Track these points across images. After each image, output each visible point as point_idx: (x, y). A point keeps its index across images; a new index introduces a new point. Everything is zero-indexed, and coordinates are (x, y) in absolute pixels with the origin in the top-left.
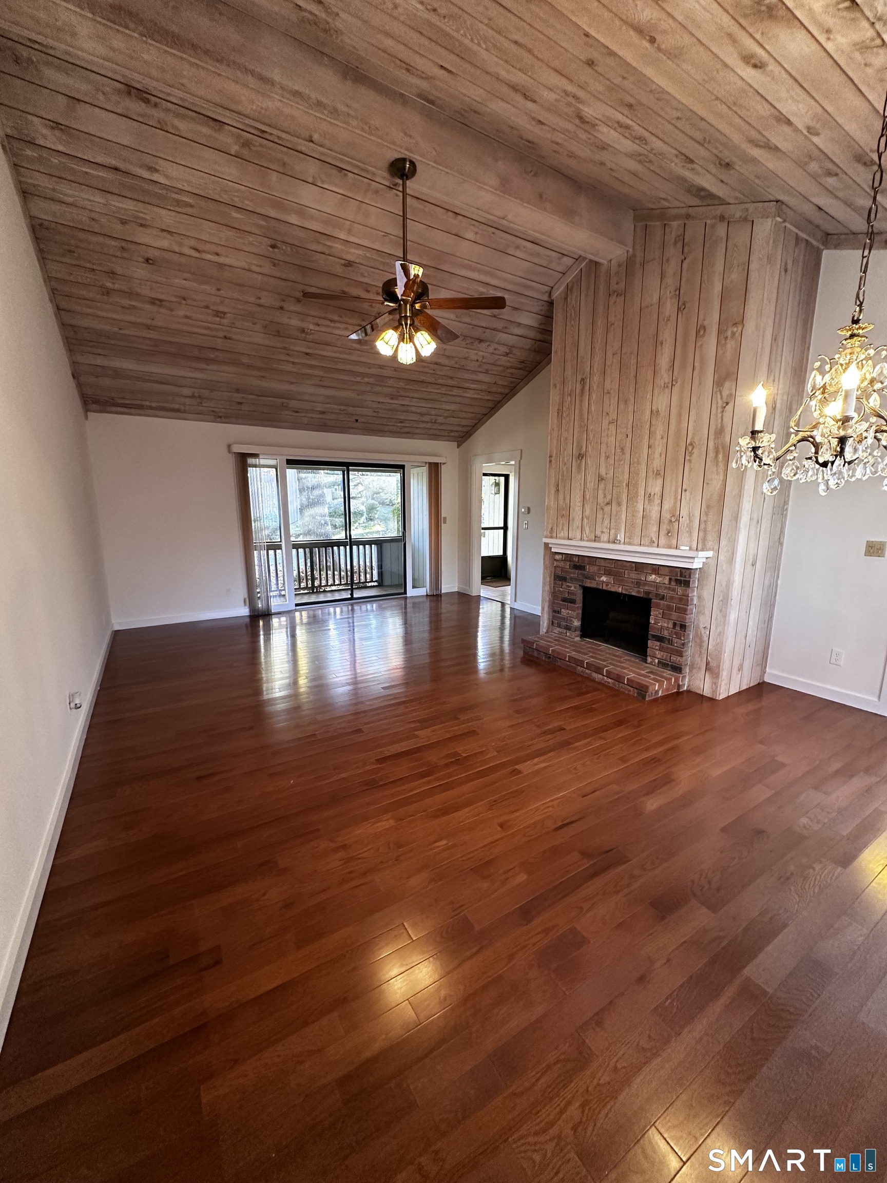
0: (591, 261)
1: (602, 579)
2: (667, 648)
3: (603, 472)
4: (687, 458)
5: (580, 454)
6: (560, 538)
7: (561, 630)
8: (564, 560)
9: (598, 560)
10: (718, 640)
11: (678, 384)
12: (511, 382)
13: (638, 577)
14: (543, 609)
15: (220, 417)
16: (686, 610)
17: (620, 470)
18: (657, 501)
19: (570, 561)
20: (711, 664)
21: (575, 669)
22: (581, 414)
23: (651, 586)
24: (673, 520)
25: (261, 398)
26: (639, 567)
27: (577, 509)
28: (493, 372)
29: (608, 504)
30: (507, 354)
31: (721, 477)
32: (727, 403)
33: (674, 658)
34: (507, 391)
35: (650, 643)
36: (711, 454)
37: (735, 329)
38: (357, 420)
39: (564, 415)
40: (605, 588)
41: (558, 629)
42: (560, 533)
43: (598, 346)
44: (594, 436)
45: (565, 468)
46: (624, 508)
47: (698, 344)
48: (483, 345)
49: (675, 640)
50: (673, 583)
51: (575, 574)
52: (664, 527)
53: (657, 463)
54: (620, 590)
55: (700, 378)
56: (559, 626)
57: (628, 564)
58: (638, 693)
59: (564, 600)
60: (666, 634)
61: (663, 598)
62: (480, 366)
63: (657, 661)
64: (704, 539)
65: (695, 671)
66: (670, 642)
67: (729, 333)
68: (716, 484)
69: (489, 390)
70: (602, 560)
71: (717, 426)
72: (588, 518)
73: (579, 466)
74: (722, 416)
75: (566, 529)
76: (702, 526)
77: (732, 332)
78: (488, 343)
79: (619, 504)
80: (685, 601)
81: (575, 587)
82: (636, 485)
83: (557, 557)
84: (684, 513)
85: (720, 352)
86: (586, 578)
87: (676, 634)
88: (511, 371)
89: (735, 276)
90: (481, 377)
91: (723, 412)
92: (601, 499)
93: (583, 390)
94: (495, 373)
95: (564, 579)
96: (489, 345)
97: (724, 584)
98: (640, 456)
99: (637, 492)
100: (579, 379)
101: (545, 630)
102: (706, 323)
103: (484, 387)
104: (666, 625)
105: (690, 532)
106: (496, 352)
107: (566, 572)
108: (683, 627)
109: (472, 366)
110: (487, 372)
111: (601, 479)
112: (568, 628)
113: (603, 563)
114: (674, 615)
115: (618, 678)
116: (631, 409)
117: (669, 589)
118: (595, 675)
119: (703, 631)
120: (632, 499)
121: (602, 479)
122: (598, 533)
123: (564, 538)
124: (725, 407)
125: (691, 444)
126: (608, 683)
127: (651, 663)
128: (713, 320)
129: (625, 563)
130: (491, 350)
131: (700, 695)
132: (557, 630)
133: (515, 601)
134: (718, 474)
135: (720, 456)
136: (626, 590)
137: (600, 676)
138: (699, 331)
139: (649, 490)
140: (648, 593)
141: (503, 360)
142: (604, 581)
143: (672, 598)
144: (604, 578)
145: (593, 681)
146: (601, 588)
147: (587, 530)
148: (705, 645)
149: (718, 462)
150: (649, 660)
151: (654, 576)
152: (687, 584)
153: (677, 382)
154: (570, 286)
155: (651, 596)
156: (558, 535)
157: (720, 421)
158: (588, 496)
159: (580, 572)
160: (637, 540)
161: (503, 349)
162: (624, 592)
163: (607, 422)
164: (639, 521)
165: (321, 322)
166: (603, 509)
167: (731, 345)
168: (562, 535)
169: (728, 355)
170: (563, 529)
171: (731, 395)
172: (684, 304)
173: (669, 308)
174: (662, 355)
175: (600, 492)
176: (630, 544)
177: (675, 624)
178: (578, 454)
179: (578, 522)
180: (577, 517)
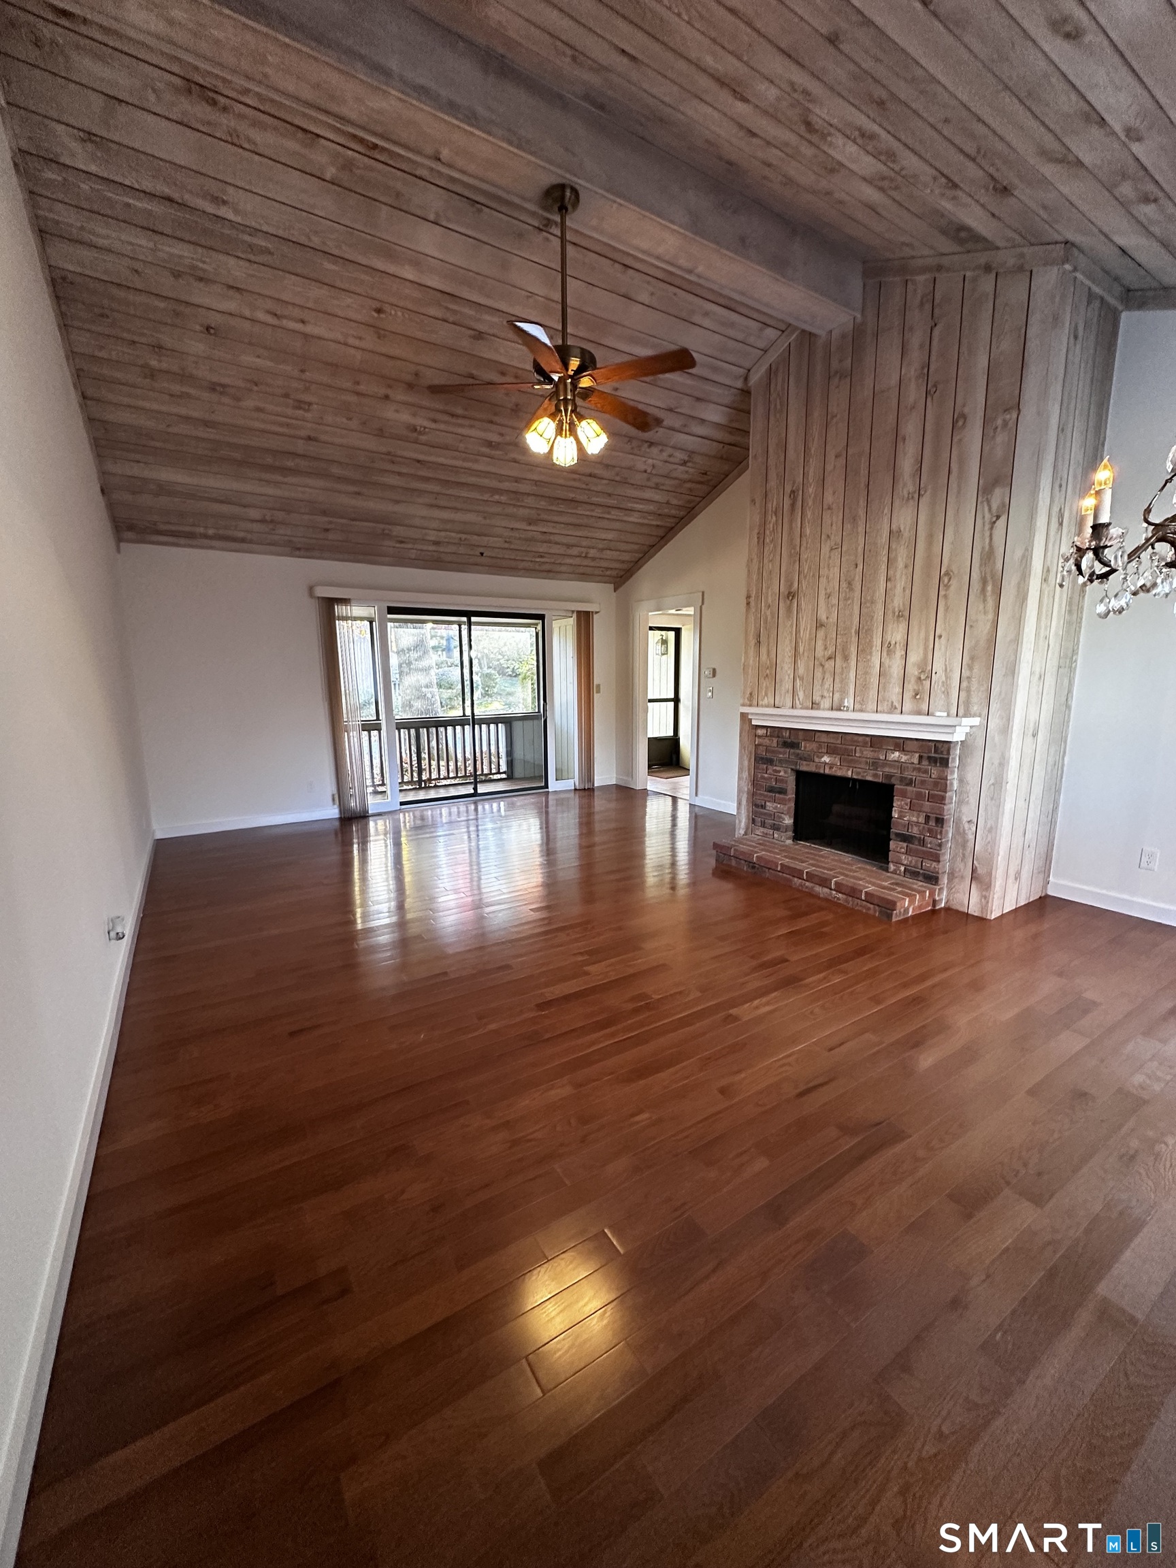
0: (803, 331)
1: (823, 759)
2: (917, 850)
3: (823, 616)
4: (942, 593)
5: (789, 593)
6: (762, 706)
7: (765, 830)
8: (771, 736)
9: (818, 734)
10: (989, 839)
11: (928, 493)
12: (689, 502)
13: (876, 755)
14: (739, 804)
15: (299, 549)
16: (943, 798)
17: (847, 612)
18: (899, 653)
19: (778, 737)
20: (980, 871)
21: (790, 881)
22: (791, 540)
23: (891, 766)
24: (923, 677)
25: (354, 523)
26: (876, 742)
27: (786, 667)
28: (664, 488)
29: (830, 658)
30: (684, 463)
31: (990, 616)
32: (998, 517)
33: (927, 864)
34: (682, 513)
35: (892, 845)
36: (976, 586)
37: (1008, 416)
38: (482, 554)
39: (767, 540)
40: (827, 771)
41: (762, 829)
42: (762, 700)
43: (814, 447)
44: (810, 568)
45: (768, 613)
46: (853, 663)
47: (955, 440)
48: (655, 451)
49: (928, 840)
50: (925, 762)
51: (784, 754)
52: (911, 687)
53: (898, 602)
54: (849, 774)
55: (959, 486)
56: (763, 825)
57: (861, 739)
58: (880, 912)
59: (771, 790)
60: (915, 831)
61: (910, 783)
62: (648, 480)
63: (902, 868)
64: (968, 703)
65: (956, 880)
66: (922, 842)
67: (999, 422)
68: (983, 628)
69: (660, 512)
70: (824, 735)
71: (983, 548)
72: (802, 679)
73: (789, 609)
74: (991, 535)
75: (771, 695)
76: (964, 684)
77: (1004, 420)
78: (660, 447)
79: (846, 658)
80: (942, 785)
81: (785, 772)
82: (869, 631)
83: (760, 732)
84: (938, 666)
85: (986, 448)
86: (801, 759)
87: (930, 831)
88: (688, 485)
89: (1007, 345)
90: (648, 494)
91: (991, 528)
92: (820, 652)
93: (793, 505)
94: (668, 488)
95: (770, 762)
96: (661, 451)
97: (996, 762)
98: (874, 592)
99: (871, 641)
100: (788, 489)
101: (742, 832)
102: (966, 410)
103: (651, 508)
104: (914, 819)
105: (947, 693)
106: (671, 460)
107: (773, 752)
108: (940, 821)
109: (638, 478)
110: (657, 487)
111: (820, 625)
112: (776, 828)
113: (824, 738)
114: (927, 805)
115: (853, 892)
116: (861, 529)
117: (919, 770)
118: (818, 889)
119: (966, 826)
120: (864, 651)
121: (822, 625)
122: (817, 698)
123: (767, 706)
124: (995, 522)
125: (947, 574)
126: (838, 899)
127: (894, 872)
128: (976, 404)
129: (856, 738)
130: (665, 455)
131: (963, 913)
132: (759, 831)
133: (696, 795)
134: (985, 613)
135: (989, 588)
136: (858, 773)
137: (826, 890)
138: (957, 421)
139: (888, 638)
140: (889, 777)
141: (680, 472)
142: (827, 763)
143: (923, 782)
144: (826, 759)
145: (817, 897)
146: (822, 771)
147: (801, 694)
148: (971, 844)
149: (985, 596)
150: (892, 867)
151: (897, 754)
152: (945, 763)
153: (925, 492)
154: (774, 367)
155: (893, 781)
156: (760, 703)
157: (987, 541)
158: (801, 650)
159: (792, 751)
160: (872, 705)
161: (680, 456)
162: (855, 777)
163: (828, 549)
164: (874, 680)
165: (439, 416)
166: (823, 666)
167: (1001, 438)
168: (766, 701)
169: (999, 452)
170: (766, 694)
171: (1004, 505)
172: (935, 386)
173: (914, 393)
174: (905, 454)
175: (820, 643)
176: (861, 711)
177: (927, 818)
178: (786, 593)
179: (788, 685)
180: (787, 677)
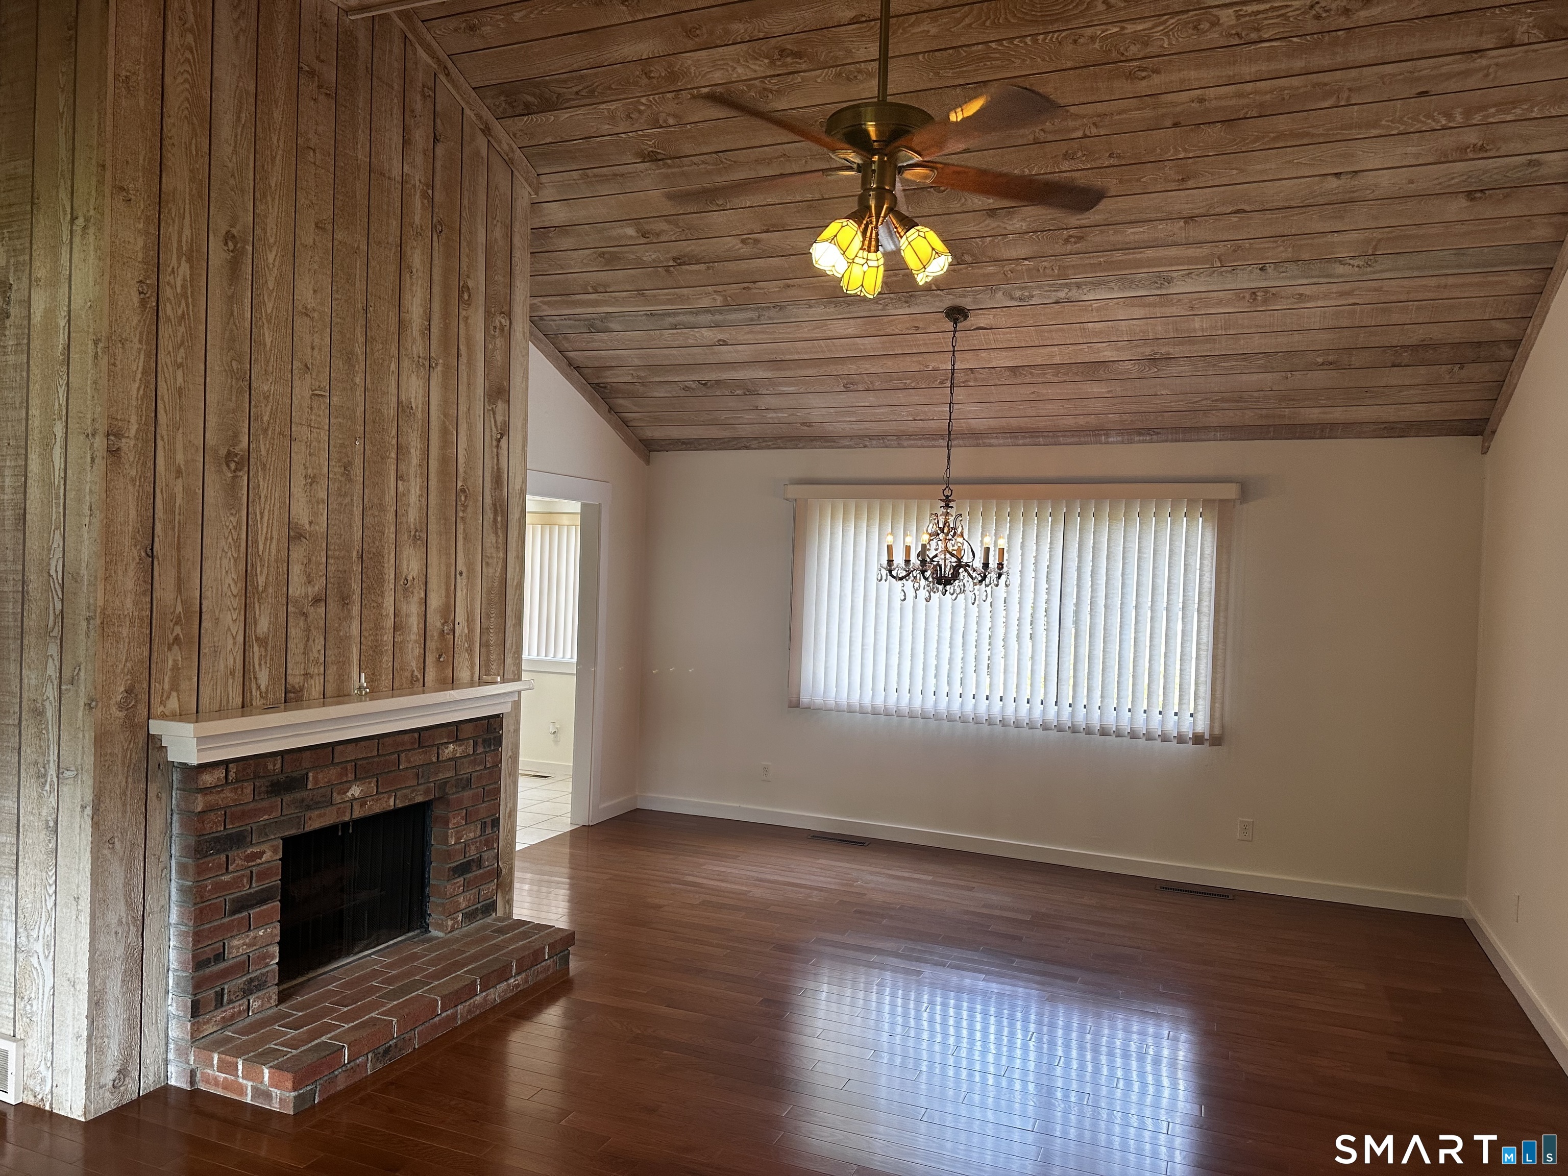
3: (303, 515)
4: (461, 514)
5: (229, 453)
7: (228, 1011)
9: (336, 749)
13: (427, 758)
17: (343, 518)
18: (419, 594)
19: (257, 777)
23: (444, 769)
24: (445, 629)
26: (426, 737)
27: (227, 618)
29: (316, 601)
32: (501, 435)
37: (503, 321)
46: (356, 610)
50: (479, 750)
51: (273, 809)
54: (391, 804)
59: (240, 905)
63: (460, 917)
68: (497, 567)
70: (351, 747)
72: (263, 643)
73: (233, 490)
74: (498, 454)
75: (188, 685)
76: (485, 638)
79: (345, 601)
82: (378, 556)
84: (460, 617)
85: (489, 346)
86: (309, 808)
91: (497, 446)
92: (297, 588)
93: (235, 266)
95: (238, 840)
99: (382, 573)
100: (221, 224)
102: (470, 283)
104: (472, 835)
107: (248, 814)
111: (295, 535)
112: (254, 987)
113: (352, 754)
116: (360, 380)
117: (475, 762)
120: (369, 588)
121: (301, 536)
124: (498, 440)
125: (463, 491)
128: (479, 284)
134: (497, 548)
135: (499, 519)
138: (463, 291)
139: (404, 570)
142: (357, 797)
143: (479, 778)
144: (355, 791)
147: (263, 677)
149: (496, 528)
150: (448, 924)
151: (451, 747)
153: (436, 364)
155: (447, 790)
157: (495, 460)
159: (287, 798)
160: (387, 683)
163: (307, 394)
164: (388, 637)
166: (307, 616)
167: (499, 342)
169: (499, 357)
171: (505, 422)
172: (441, 223)
175: (296, 570)
177: (484, 826)
178: (223, 452)
179: (231, 657)
180: (230, 641)
